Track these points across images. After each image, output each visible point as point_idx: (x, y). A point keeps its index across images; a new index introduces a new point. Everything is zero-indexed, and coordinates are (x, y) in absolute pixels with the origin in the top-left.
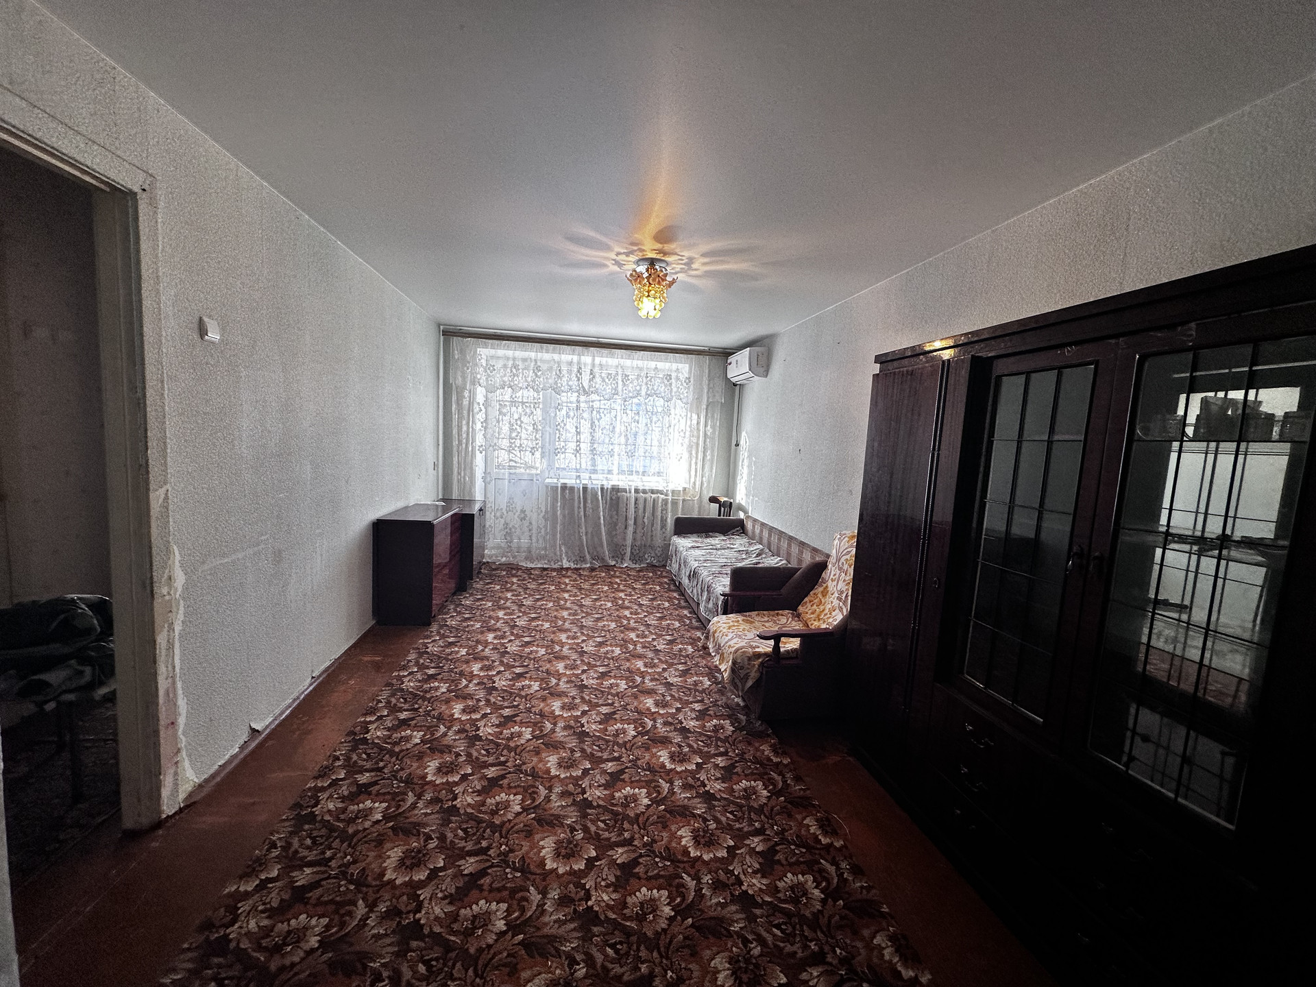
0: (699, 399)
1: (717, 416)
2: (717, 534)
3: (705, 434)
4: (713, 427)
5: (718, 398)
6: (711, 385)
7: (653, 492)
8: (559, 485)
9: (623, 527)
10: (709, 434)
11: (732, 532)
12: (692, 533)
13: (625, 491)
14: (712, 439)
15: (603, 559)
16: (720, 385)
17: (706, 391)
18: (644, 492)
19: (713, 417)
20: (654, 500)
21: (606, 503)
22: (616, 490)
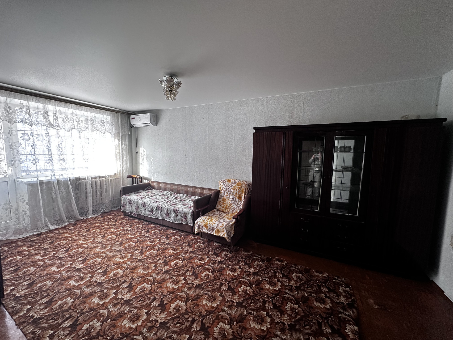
0: (118, 133)
1: (127, 140)
2: (141, 191)
3: (122, 148)
4: (126, 145)
5: (126, 133)
6: (123, 127)
7: (100, 177)
8: (39, 182)
9: (85, 198)
10: (124, 148)
11: (146, 189)
12: (131, 193)
13: (84, 179)
14: (126, 150)
15: (75, 217)
16: (127, 127)
17: (120, 130)
18: (95, 178)
19: (125, 141)
20: (100, 181)
21: (73, 187)
22: (78, 179)
